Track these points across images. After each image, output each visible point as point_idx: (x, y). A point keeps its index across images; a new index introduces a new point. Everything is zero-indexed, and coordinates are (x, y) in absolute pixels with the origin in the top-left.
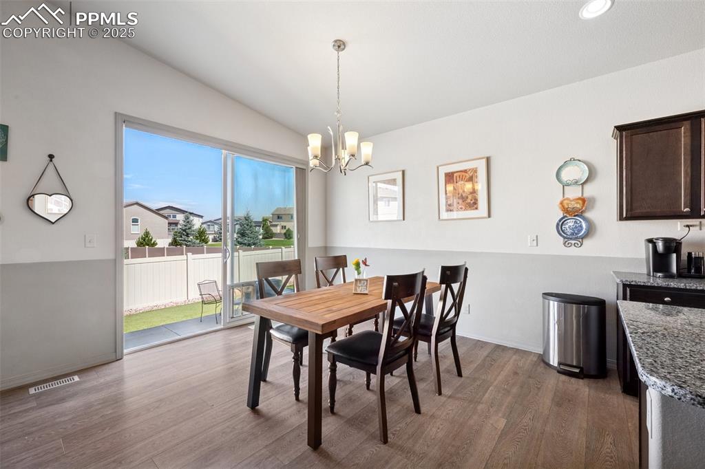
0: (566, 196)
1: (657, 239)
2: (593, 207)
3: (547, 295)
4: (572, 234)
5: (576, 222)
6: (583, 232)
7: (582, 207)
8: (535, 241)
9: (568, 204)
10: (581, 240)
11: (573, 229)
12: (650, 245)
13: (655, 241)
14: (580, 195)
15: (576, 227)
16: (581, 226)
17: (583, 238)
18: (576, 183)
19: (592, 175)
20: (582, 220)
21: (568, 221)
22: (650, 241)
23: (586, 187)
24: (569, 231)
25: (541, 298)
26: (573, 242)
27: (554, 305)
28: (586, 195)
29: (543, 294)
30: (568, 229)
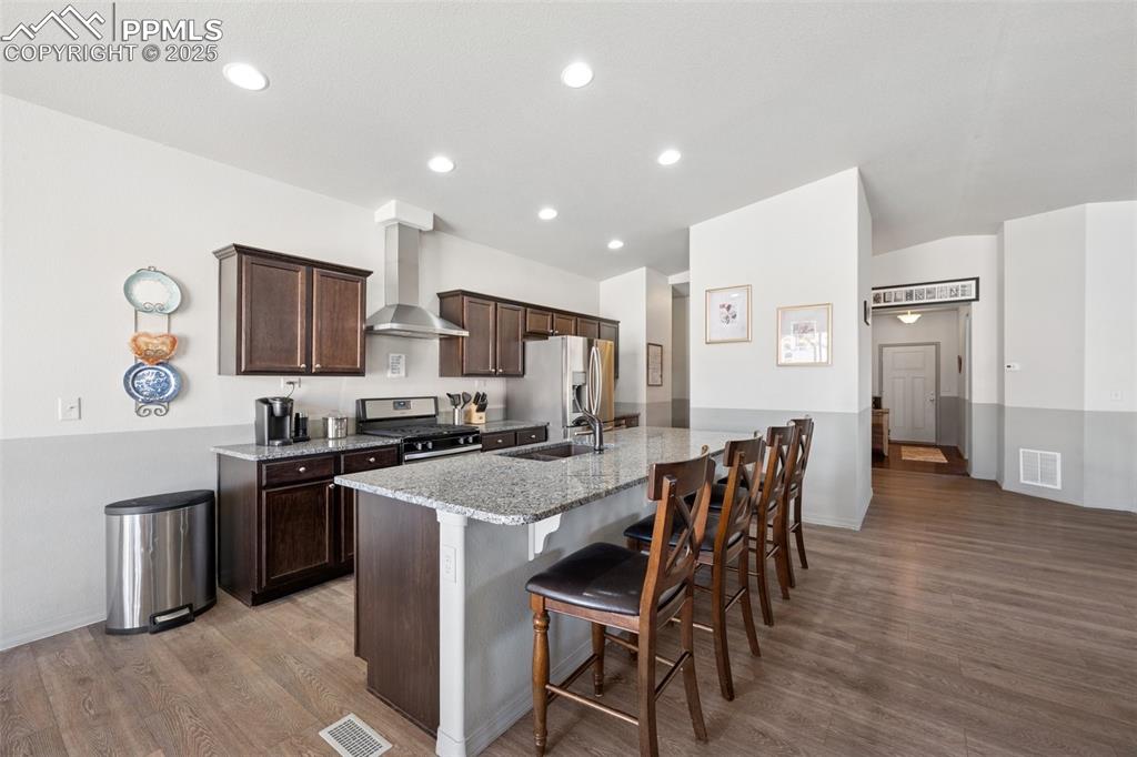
0: (142, 329)
1: (274, 399)
2: (184, 353)
3: (115, 508)
4: (152, 395)
5: (158, 375)
6: (171, 391)
7: (171, 351)
8: (76, 410)
9: (147, 344)
10: (166, 404)
11: (153, 387)
12: (266, 407)
13: (271, 401)
14: (166, 332)
15: (159, 383)
16: (167, 382)
17: (169, 400)
18: (161, 309)
19: (185, 304)
20: (168, 372)
21: (146, 372)
22: (265, 401)
23: (176, 319)
24: (147, 390)
25: (104, 515)
26: (153, 407)
27: (132, 523)
28: (174, 332)
29: (107, 507)
30: (145, 386)
